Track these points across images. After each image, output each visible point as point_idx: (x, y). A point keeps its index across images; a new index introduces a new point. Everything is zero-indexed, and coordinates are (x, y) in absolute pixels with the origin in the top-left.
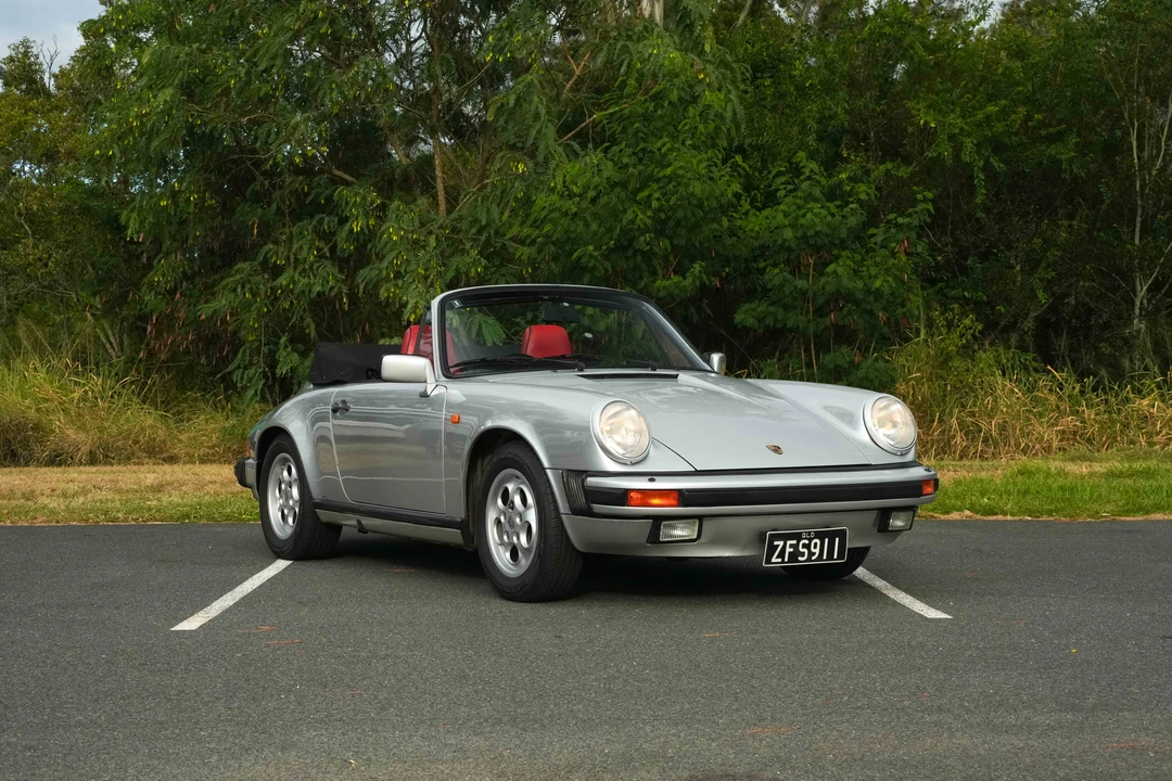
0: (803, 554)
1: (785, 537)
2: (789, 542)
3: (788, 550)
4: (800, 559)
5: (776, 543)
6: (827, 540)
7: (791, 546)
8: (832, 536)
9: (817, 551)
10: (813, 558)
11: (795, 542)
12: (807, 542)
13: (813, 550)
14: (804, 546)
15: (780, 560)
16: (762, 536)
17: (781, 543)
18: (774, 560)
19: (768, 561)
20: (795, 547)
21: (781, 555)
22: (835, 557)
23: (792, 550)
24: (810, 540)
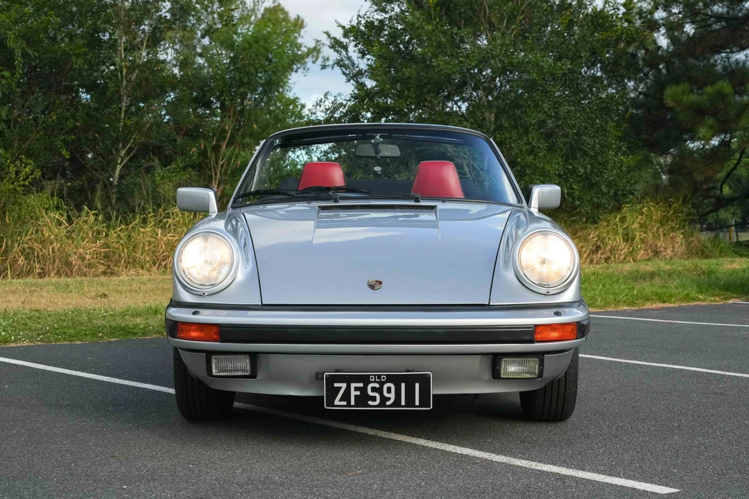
0: (374, 399)
1: (349, 380)
2: (353, 385)
3: (353, 393)
4: (370, 403)
5: (336, 385)
6: (403, 385)
7: (356, 389)
8: (410, 381)
9: (392, 396)
10: (388, 403)
11: (361, 385)
12: (377, 385)
13: (386, 394)
14: (374, 389)
15: (345, 403)
16: (318, 376)
17: (344, 386)
18: (337, 402)
19: (331, 403)
20: (363, 390)
21: (346, 396)
22: (417, 403)
23: (358, 393)
24: (382, 384)
